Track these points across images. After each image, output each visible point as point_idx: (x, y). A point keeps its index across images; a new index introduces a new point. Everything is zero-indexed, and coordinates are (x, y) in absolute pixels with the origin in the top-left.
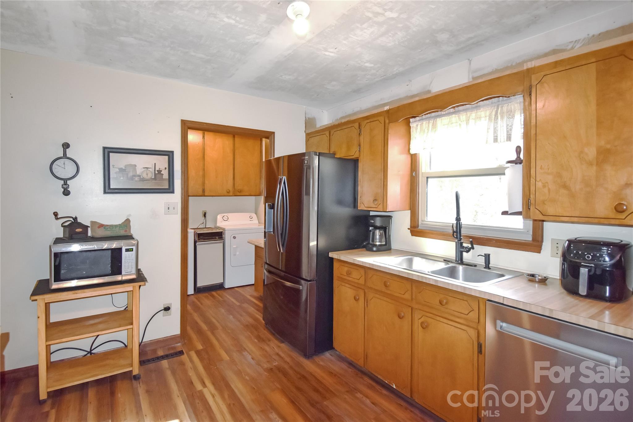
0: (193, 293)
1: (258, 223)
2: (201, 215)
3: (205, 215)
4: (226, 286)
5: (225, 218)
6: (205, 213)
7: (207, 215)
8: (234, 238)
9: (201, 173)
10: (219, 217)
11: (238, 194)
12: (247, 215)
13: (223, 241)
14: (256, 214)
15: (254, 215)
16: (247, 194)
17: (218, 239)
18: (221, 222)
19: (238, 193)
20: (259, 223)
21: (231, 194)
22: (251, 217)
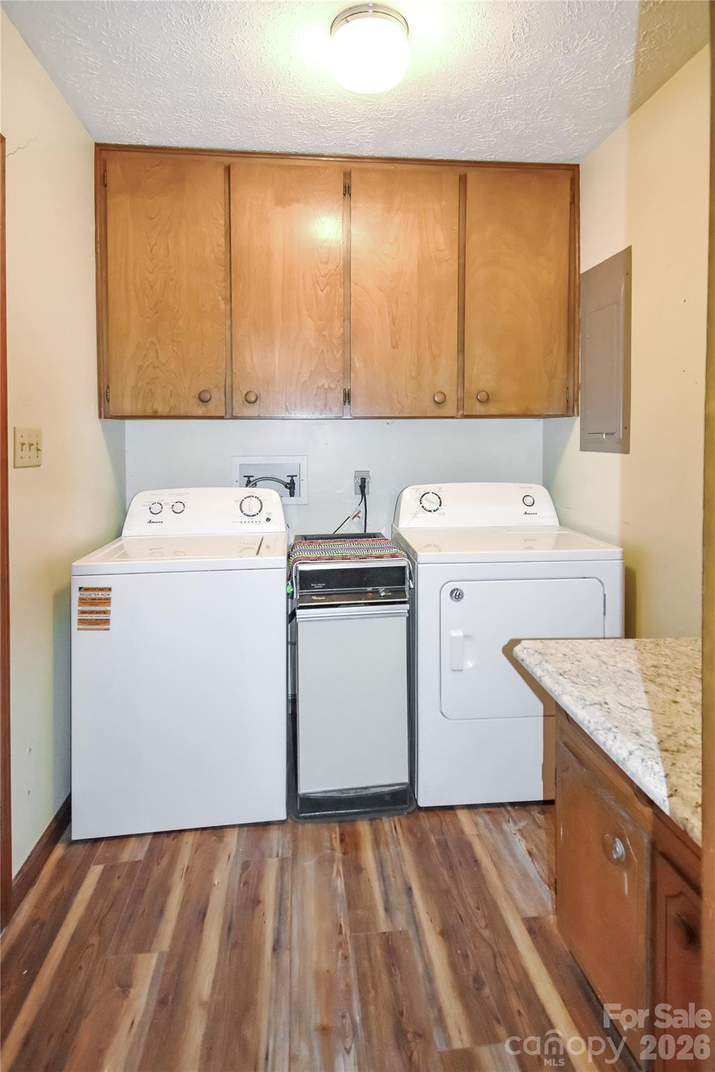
0: (283, 816)
1: (554, 522)
2: (351, 485)
3: (363, 487)
4: (425, 798)
5: (431, 501)
6: (363, 480)
7: (371, 488)
8: (457, 595)
9: (338, 330)
10: (409, 496)
11: (480, 409)
12: (517, 490)
13: (407, 606)
14: (548, 484)
15: (539, 492)
16: (514, 410)
17: (385, 597)
18: (415, 515)
19: (478, 404)
20: (560, 524)
21: (450, 408)
22: (529, 501)
